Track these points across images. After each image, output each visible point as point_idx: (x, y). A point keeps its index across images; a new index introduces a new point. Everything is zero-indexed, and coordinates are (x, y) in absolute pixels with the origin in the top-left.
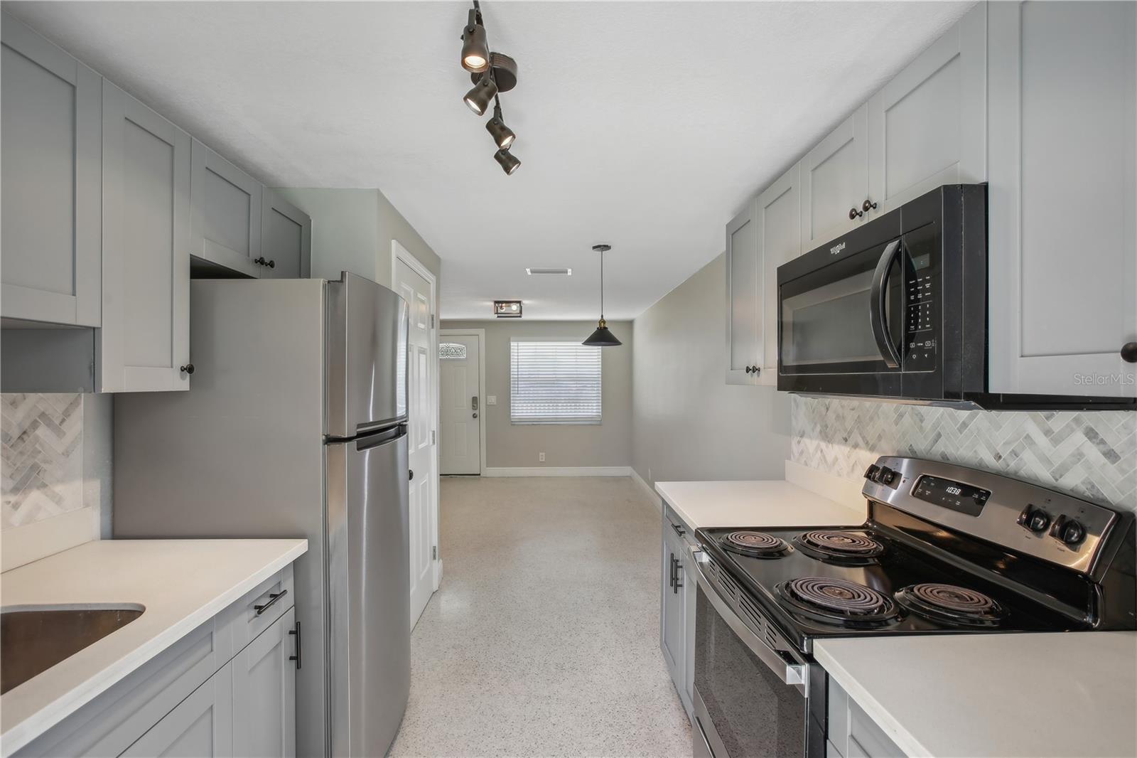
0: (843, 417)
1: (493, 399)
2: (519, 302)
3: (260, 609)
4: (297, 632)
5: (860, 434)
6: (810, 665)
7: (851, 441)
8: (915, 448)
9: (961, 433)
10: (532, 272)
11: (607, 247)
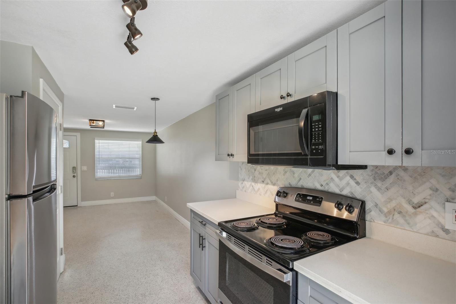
0: (262, 173)
1: (85, 168)
2: (104, 121)
5: (269, 179)
6: (292, 272)
7: (265, 182)
8: (291, 184)
9: (309, 178)
10: (116, 107)
11: (158, 99)
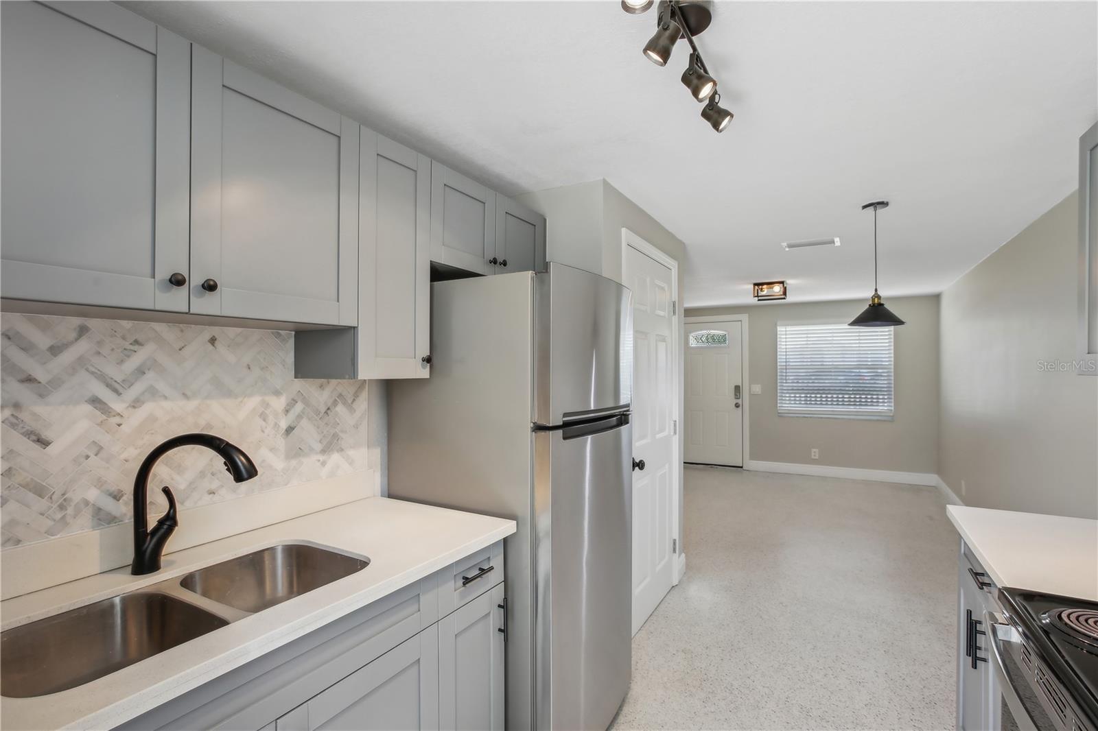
1: (757, 389)
2: (782, 283)
3: (467, 581)
4: (506, 607)
10: (789, 246)
11: (883, 204)
